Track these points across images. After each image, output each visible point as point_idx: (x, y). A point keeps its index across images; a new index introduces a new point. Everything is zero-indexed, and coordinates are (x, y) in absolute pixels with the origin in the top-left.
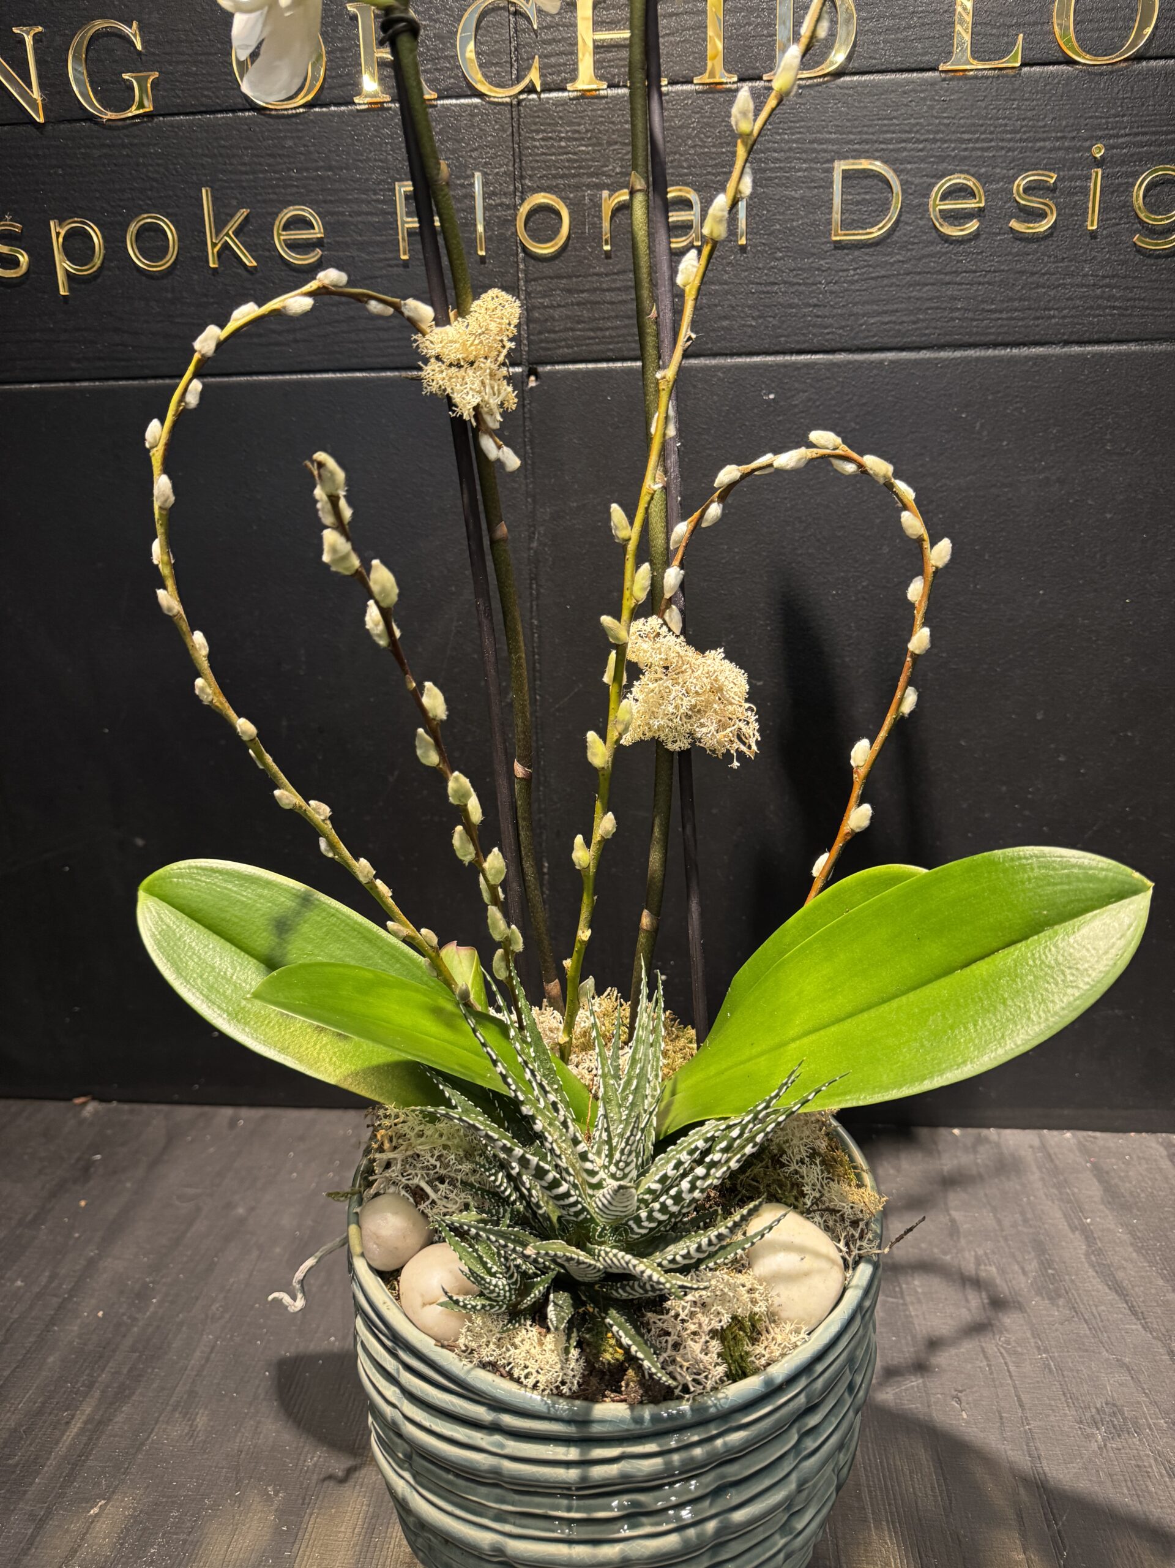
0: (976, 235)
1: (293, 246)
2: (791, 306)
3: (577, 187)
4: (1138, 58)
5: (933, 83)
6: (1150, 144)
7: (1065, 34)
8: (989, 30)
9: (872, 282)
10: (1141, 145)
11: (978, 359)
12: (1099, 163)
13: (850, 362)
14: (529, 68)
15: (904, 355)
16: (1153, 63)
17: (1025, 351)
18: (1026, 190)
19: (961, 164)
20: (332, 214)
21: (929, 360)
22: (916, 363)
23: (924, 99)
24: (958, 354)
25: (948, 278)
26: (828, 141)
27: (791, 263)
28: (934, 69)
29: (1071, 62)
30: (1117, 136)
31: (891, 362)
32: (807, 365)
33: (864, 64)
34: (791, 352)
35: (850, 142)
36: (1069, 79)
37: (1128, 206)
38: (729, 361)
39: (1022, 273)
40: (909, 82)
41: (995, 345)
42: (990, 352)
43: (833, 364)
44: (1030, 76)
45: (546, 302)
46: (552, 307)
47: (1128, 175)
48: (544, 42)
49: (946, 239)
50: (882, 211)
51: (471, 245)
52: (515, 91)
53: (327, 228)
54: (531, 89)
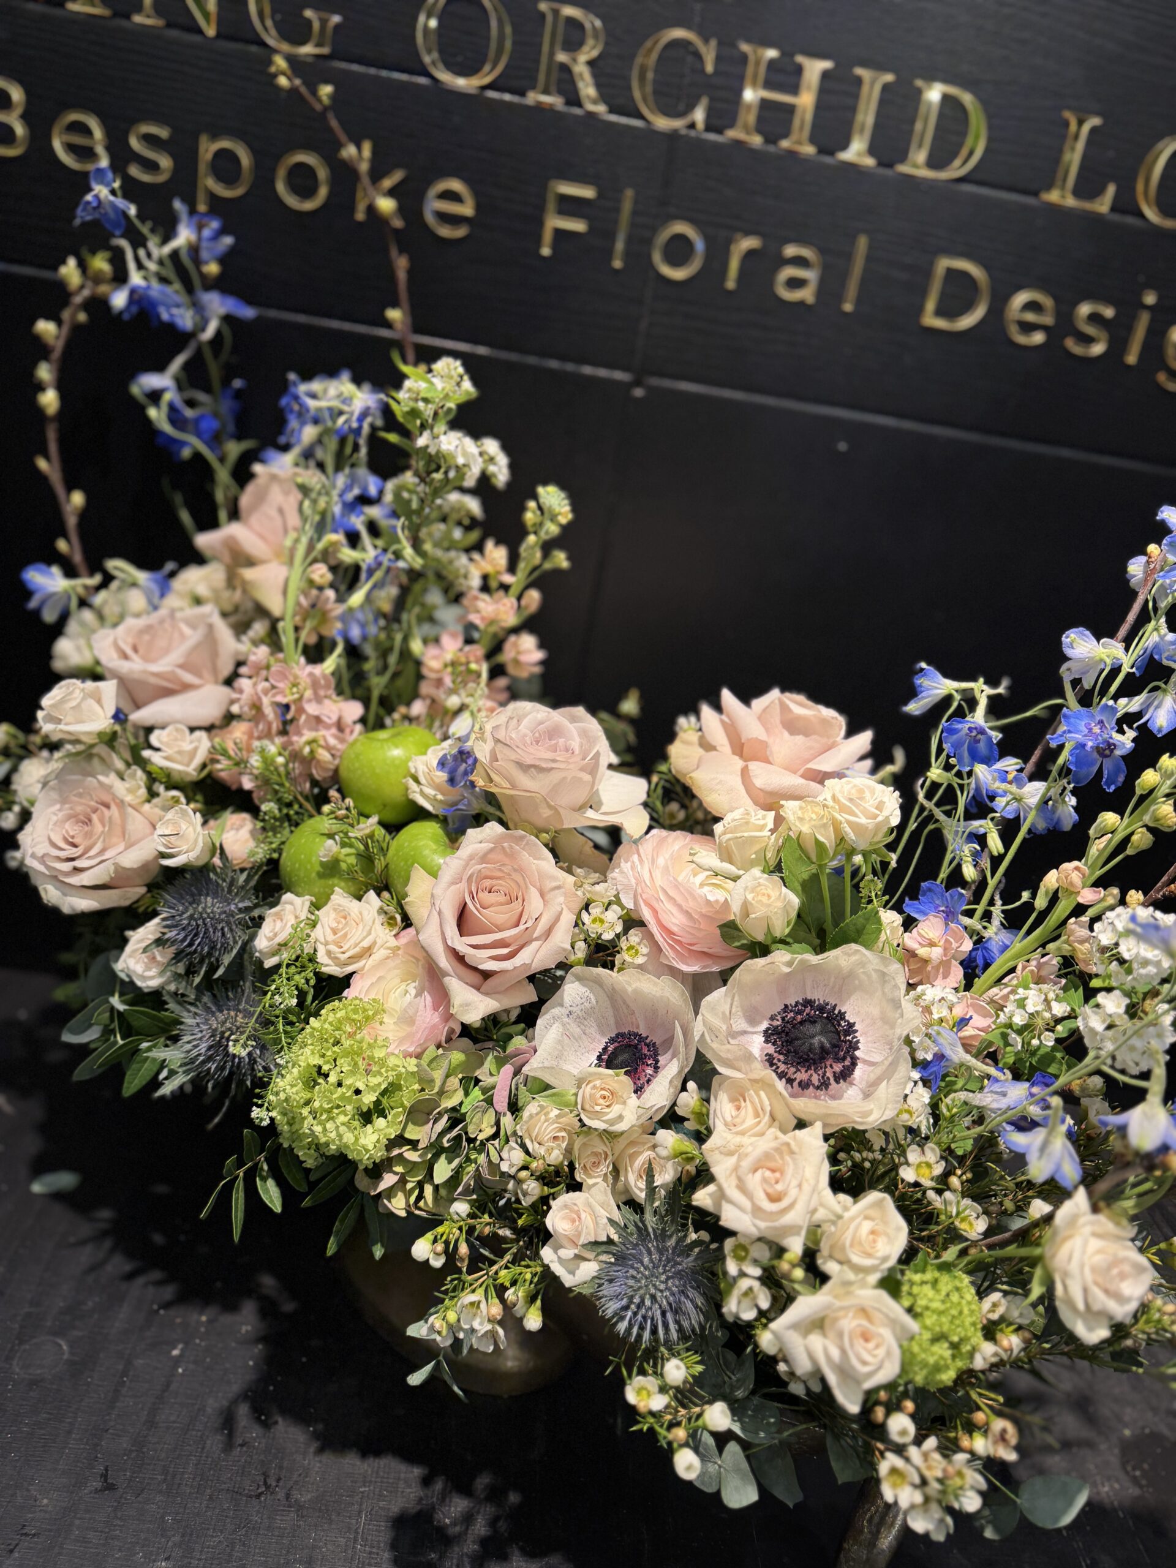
0: (1039, 346)
1: (442, 218)
3: (717, 225)
5: (1033, 208)
7: (1146, 194)
12: (1148, 308)
14: (697, 106)
15: (959, 433)
18: (1086, 317)
19: (1040, 283)
20: (486, 196)
23: (1024, 220)
24: (1001, 441)
26: (936, 236)
27: (884, 335)
28: (1037, 196)
29: (1144, 218)
32: (879, 425)
33: (984, 177)
35: (957, 242)
36: (1142, 231)
37: (1160, 349)
38: (814, 408)
40: (1010, 201)
41: (1033, 440)
42: (1028, 446)
44: (1112, 221)
45: (667, 321)
46: (671, 327)
48: (713, 86)
49: (1015, 344)
50: (967, 307)
51: (609, 254)
52: (678, 124)
53: (478, 207)
54: (692, 126)
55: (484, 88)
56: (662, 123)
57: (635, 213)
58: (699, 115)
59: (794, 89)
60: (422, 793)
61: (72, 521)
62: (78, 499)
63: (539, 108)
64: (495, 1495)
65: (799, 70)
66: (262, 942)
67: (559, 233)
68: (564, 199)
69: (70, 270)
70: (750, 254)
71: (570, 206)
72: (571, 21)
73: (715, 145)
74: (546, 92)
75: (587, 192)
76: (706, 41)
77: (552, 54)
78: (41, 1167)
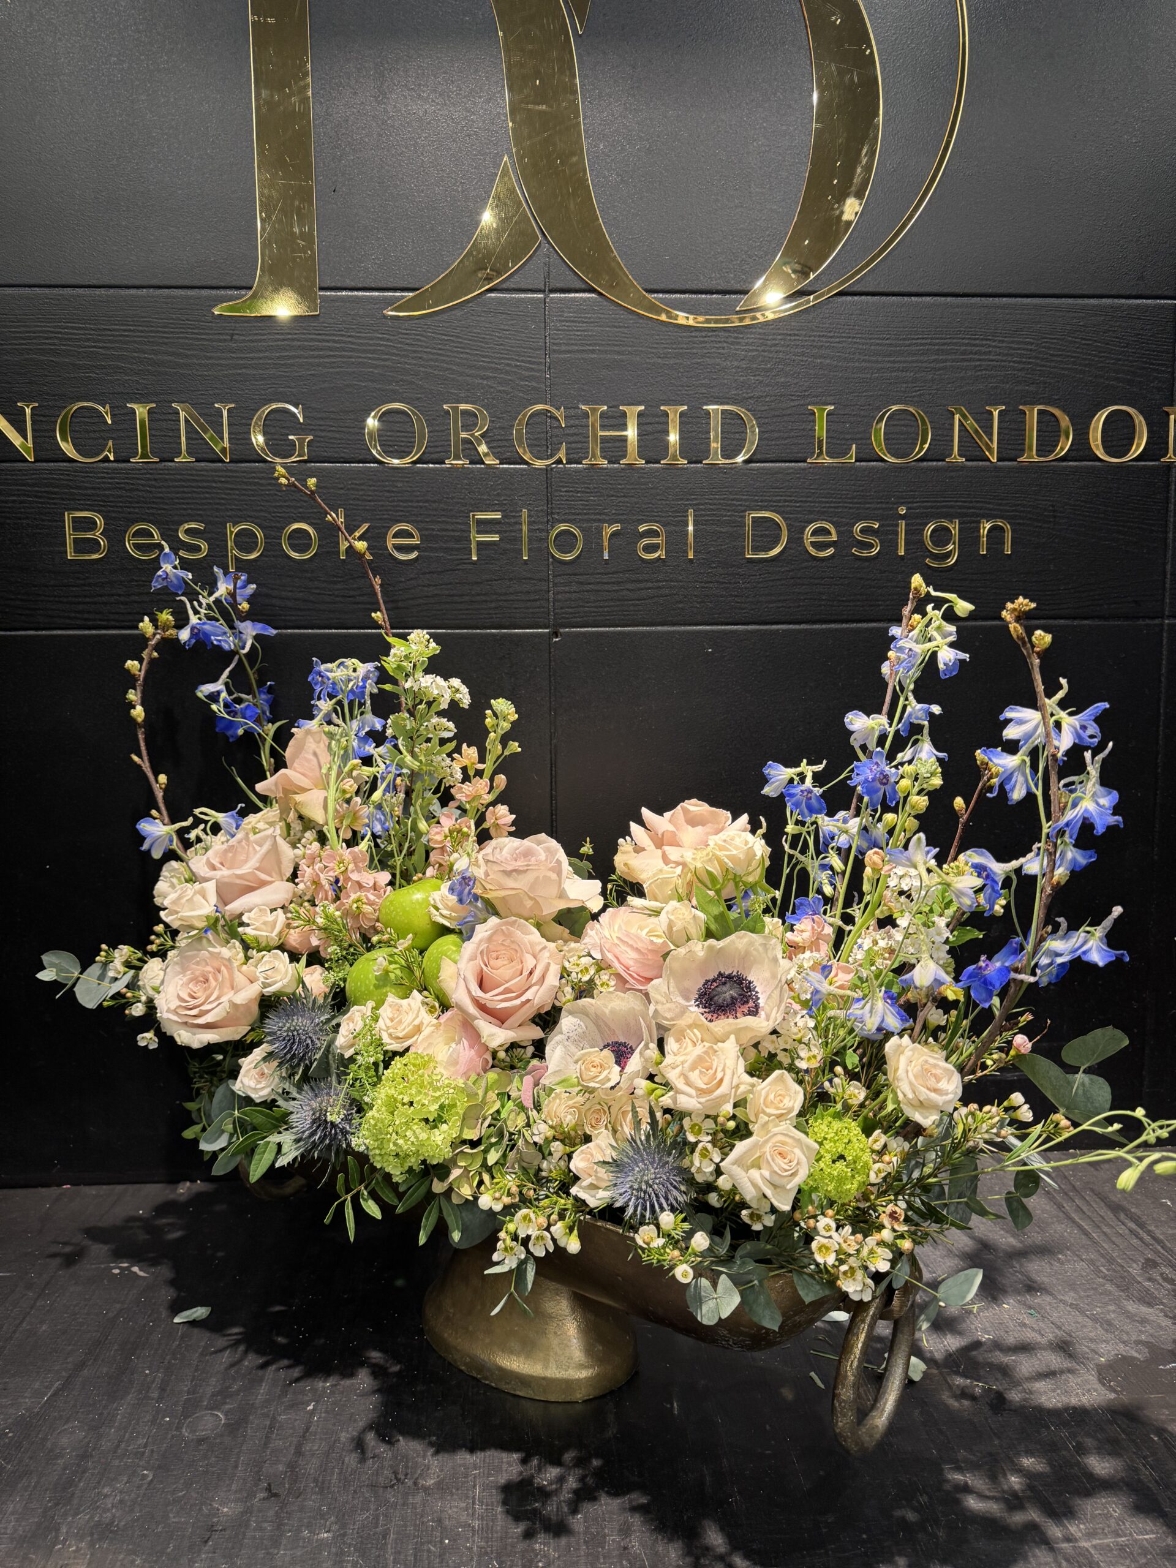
0: (832, 556)
1: (400, 548)
2: (722, 596)
3: (588, 521)
4: (921, 460)
5: (804, 469)
6: (932, 507)
7: (879, 445)
8: (835, 441)
9: (771, 583)
10: (925, 508)
11: (836, 630)
12: (903, 517)
13: (758, 630)
14: (559, 449)
15: (791, 626)
16: (930, 463)
17: (865, 625)
18: (861, 531)
19: (821, 515)
20: (427, 529)
21: (806, 630)
22: (799, 631)
23: (799, 478)
24: (824, 626)
25: (816, 581)
26: (741, 500)
27: (721, 570)
28: (805, 461)
29: (883, 460)
30: (913, 502)
31: (784, 631)
32: (732, 632)
33: (763, 456)
34: (722, 624)
35: (756, 501)
36: (884, 469)
37: (921, 542)
38: (683, 628)
39: (861, 579)
40: (788, 468)
41: (847, 621)
42: (844, 626)
43: (748, 631)
44: (860, 467)
45: (567, 589)
46: (570, 592)
47: (920, 524)
48: (568, 435)
49: (815, 558)
50: (776, 542)
51: (520, 552)
52: (549, 462)
53: (423, 538)
54: (559, 461)
55: (414, 463)
56: (539, 464)
57: (530, 523)
58: (562, 454)
59: (624, 427)
60: (442, 915)
61: (159, 795)
62: (163, 778)
63: (453, 468)
64: (580, 1462)
65: (624, 415)
66: (341, 1040)
67: (479, 543)
68: (480, 522)
69: (146, 626)
70: (614, 535)
71: (485, 526)
72: (465, 413)
73: (577, 471)
74: (457, 458)
75: (498, 516)
76: (558, 409)
77: (457, 434)
78: (177, 1308)
